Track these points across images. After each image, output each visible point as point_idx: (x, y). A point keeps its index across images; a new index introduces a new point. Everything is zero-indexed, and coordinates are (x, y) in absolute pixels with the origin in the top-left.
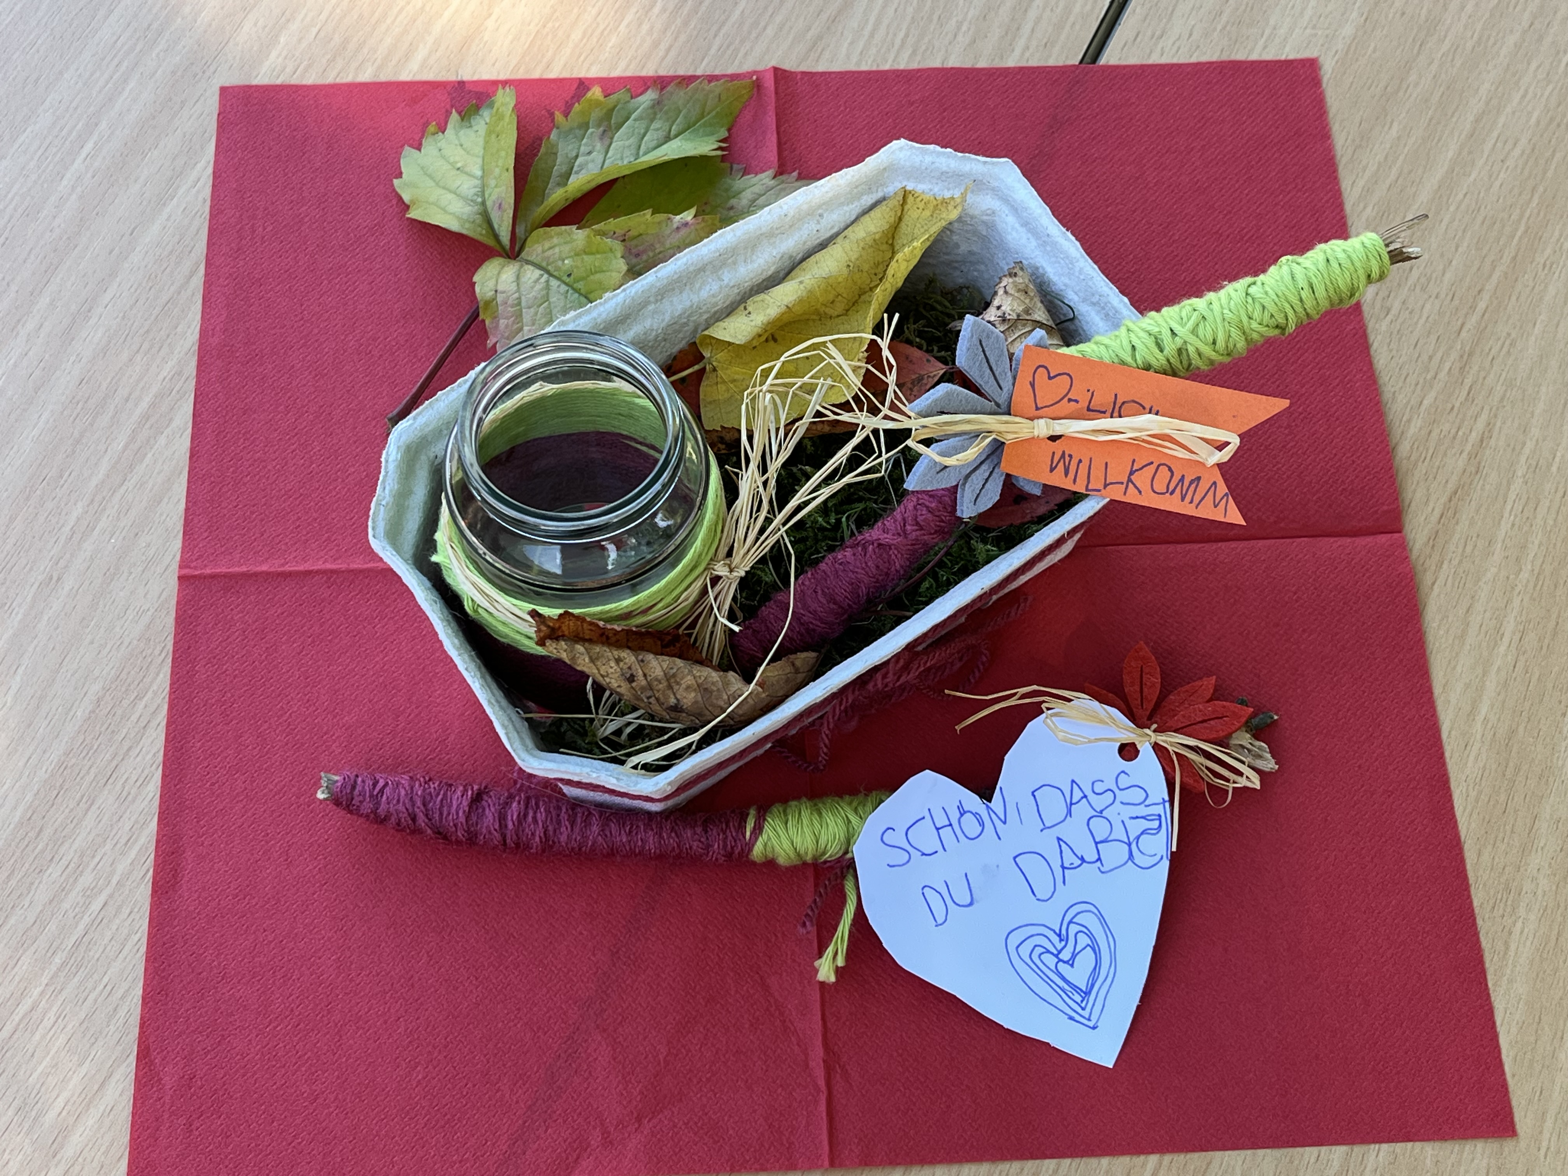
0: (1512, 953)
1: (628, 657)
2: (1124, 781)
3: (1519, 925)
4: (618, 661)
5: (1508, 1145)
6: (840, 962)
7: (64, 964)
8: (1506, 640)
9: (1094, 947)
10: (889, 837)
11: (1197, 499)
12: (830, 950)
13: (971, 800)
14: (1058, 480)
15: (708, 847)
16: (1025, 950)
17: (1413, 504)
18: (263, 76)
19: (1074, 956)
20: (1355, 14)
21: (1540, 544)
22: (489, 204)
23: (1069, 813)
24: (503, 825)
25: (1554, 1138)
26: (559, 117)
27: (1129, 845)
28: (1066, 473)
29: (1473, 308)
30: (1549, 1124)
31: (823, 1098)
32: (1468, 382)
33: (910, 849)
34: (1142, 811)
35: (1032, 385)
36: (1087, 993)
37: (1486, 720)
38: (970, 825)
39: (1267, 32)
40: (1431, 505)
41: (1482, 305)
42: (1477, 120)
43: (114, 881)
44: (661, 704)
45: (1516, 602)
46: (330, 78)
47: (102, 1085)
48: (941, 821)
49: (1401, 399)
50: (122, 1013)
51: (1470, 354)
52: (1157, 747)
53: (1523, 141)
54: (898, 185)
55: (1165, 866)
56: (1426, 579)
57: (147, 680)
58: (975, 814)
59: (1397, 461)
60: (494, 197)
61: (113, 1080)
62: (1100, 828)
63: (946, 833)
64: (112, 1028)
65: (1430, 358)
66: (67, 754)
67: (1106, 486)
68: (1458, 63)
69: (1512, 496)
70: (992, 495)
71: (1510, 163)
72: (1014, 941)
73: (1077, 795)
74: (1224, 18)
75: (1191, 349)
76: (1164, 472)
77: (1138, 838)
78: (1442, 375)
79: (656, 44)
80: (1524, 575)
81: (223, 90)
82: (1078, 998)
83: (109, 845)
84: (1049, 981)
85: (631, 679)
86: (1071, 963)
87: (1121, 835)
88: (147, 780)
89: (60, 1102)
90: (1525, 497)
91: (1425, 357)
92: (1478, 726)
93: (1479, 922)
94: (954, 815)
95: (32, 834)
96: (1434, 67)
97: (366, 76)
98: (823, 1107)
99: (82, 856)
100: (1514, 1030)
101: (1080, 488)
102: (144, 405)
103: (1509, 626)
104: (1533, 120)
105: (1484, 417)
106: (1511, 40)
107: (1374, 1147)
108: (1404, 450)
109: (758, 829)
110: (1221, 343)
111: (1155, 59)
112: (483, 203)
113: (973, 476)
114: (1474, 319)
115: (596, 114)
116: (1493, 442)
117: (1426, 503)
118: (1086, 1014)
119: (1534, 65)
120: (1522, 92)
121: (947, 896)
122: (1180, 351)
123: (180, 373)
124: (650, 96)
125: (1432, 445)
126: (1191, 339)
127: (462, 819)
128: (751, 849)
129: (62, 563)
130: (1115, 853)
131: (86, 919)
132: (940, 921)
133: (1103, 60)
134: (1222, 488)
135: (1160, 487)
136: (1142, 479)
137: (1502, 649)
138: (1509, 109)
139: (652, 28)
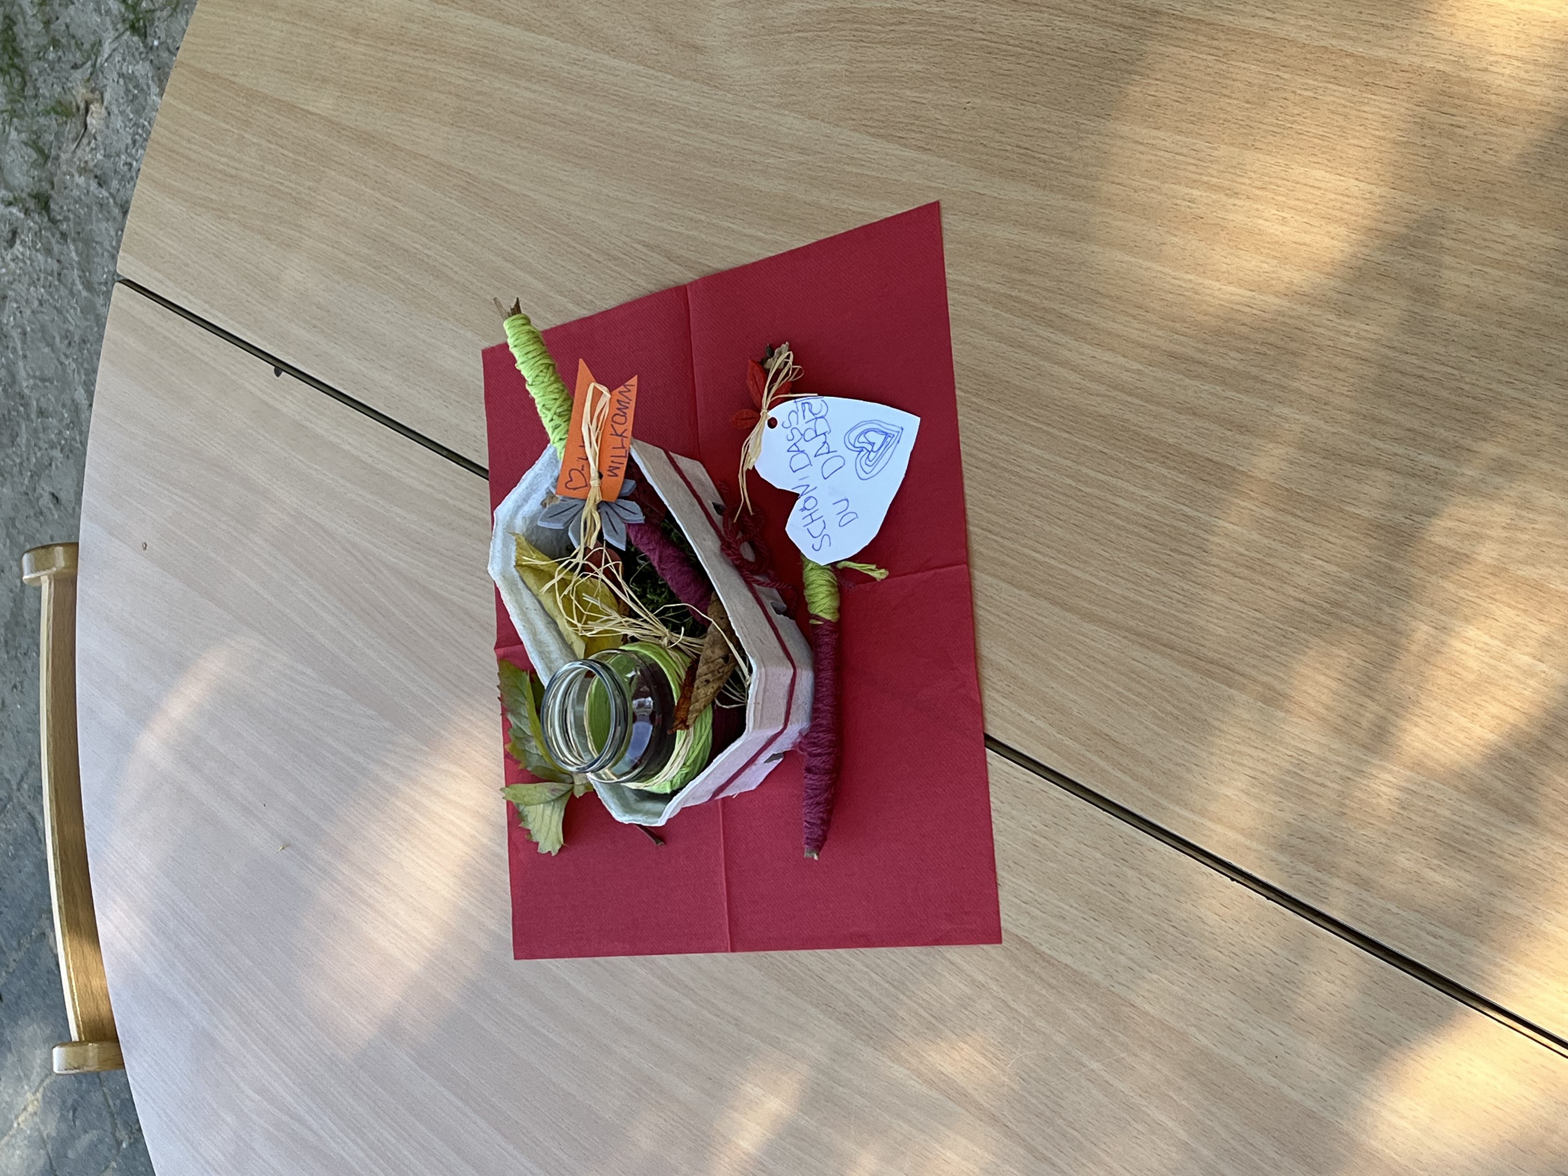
0: (862, 210)
1: (697, 683)
2: (787, 424)
3: (851, 207)
4: (698, 688)
5: (943, 205)
6: (873, 567)
7: (903, 993)
8: (731, 225)
9: (865, 433)
10: (817, 547)
11: (627, 401)
12: (870, 573)
13: (799, 504)
14: (621, 473)
15: (827, 643)
16: (868, 469)
17: (676, 280)
18: (508, 936)
19: (870, 443)
20: (462, 332)
21: (690, 211)
22: (553, 797)
23: (803, 452)
24: (819, 755)
25: (939, 181)
26: (521, 767)
27: (817, 418)
28: (618, 468)
29: (589, 255)
30: (933, 184)
31: (938, 571)
32: (621, 256)
33: (822, 536)
34: (800, 413)
35: (575, 489)
36: (886, 434)
37: (765, 233)
38: (810, 504)
39: (471, 379)
40: (674, 270)
41: (588, 251)
42: (507, 260)
43: (866, 969)
44: (723, 666)
45: (714, 221)
46: (509, 897)
47: (952, 963)
48: (809, 519)
49: (630, 291)
50: (923, 958)
51: (609, 255)
52: (770, 408)
53: (514, 235)
54: (514, 570)
55: (826, 398)
56: (708, 271)
57: (778, 964)
58: (805, 502)
59: (657, 291)
60: (548, 794)
61: (951, 958)
62: (810, 435)
63: (815, 516)
64: (928, 962)
65: (612, 277)
66: (812, 1004)
67: (623, 447)
68: (481, 273)
69: (669, 228)
70: (633, 506)
71: (524, 241)
72: (863, 475)
73: (794, 448)
74: (466, 403)
75: (559, 410)
76: (616, 418)
77: (814, 414)
78: (619, 269)
79: (487, 716)
80: (703, 217)
81: (516, 958)
82: (889, 439)
83: (851, 975)
84: (882, 455)
85: (708, 681)
86: (873, 444)
87: (812, 423)
88: (822, 958)
89: (961, 985)
90: (669, 221)
91: (611, 280)
92: (767, 237)
93: (851, 229)
94: (807, 513)
95: (848, 1018)
96: (484, 286)
97: (507, 878)
98: (942, 570)
99: (855, 989)
100: (894, 206)
101: (625, 461)
102: (657, 982)
103: (726, 224)
104: (505, 230)
105: (635, 245)
106: (471, 245)
107: (948, 276)
108: (653, 288)
109: (817, 617)
110: (554, 396)
111: (485, 439)
112: (553, 800)
113: (622, 516)
114: (594, 255)
115: (519, 746)
116: (646, 240)
117: (673, 273)
118: (896, 434)
119: (481, 232)
120: (493, 237)
121: (843, 513)
122: (559, 416)
123: (644, 965)
124: (510, 717)
125: (649, 272)
126: (552, 411)
127: (816, 777)
128: (829, 621)
129: (729, 1019)
130: (821, 427)
131: (883, 983)
132: (855, 516)
133: (487, 468)
134: (622, 388)
135: (623, 419)
136: (620, 429)
137: (734, 227)
138: (501, 244)
139: (480, 720)
